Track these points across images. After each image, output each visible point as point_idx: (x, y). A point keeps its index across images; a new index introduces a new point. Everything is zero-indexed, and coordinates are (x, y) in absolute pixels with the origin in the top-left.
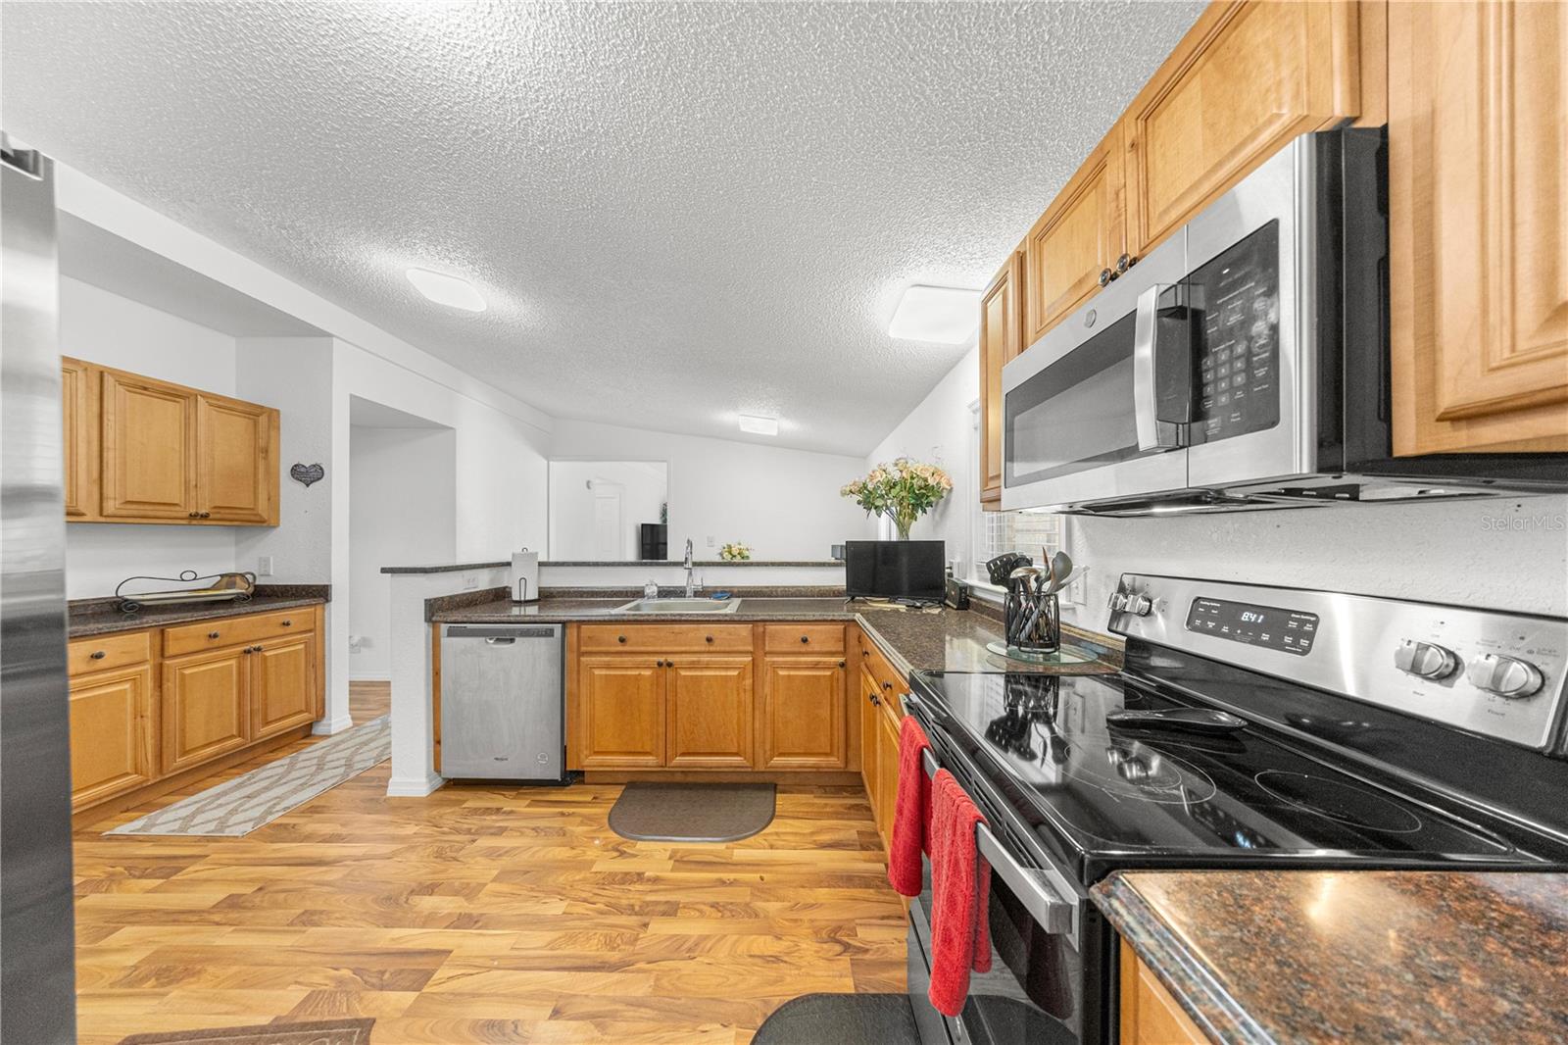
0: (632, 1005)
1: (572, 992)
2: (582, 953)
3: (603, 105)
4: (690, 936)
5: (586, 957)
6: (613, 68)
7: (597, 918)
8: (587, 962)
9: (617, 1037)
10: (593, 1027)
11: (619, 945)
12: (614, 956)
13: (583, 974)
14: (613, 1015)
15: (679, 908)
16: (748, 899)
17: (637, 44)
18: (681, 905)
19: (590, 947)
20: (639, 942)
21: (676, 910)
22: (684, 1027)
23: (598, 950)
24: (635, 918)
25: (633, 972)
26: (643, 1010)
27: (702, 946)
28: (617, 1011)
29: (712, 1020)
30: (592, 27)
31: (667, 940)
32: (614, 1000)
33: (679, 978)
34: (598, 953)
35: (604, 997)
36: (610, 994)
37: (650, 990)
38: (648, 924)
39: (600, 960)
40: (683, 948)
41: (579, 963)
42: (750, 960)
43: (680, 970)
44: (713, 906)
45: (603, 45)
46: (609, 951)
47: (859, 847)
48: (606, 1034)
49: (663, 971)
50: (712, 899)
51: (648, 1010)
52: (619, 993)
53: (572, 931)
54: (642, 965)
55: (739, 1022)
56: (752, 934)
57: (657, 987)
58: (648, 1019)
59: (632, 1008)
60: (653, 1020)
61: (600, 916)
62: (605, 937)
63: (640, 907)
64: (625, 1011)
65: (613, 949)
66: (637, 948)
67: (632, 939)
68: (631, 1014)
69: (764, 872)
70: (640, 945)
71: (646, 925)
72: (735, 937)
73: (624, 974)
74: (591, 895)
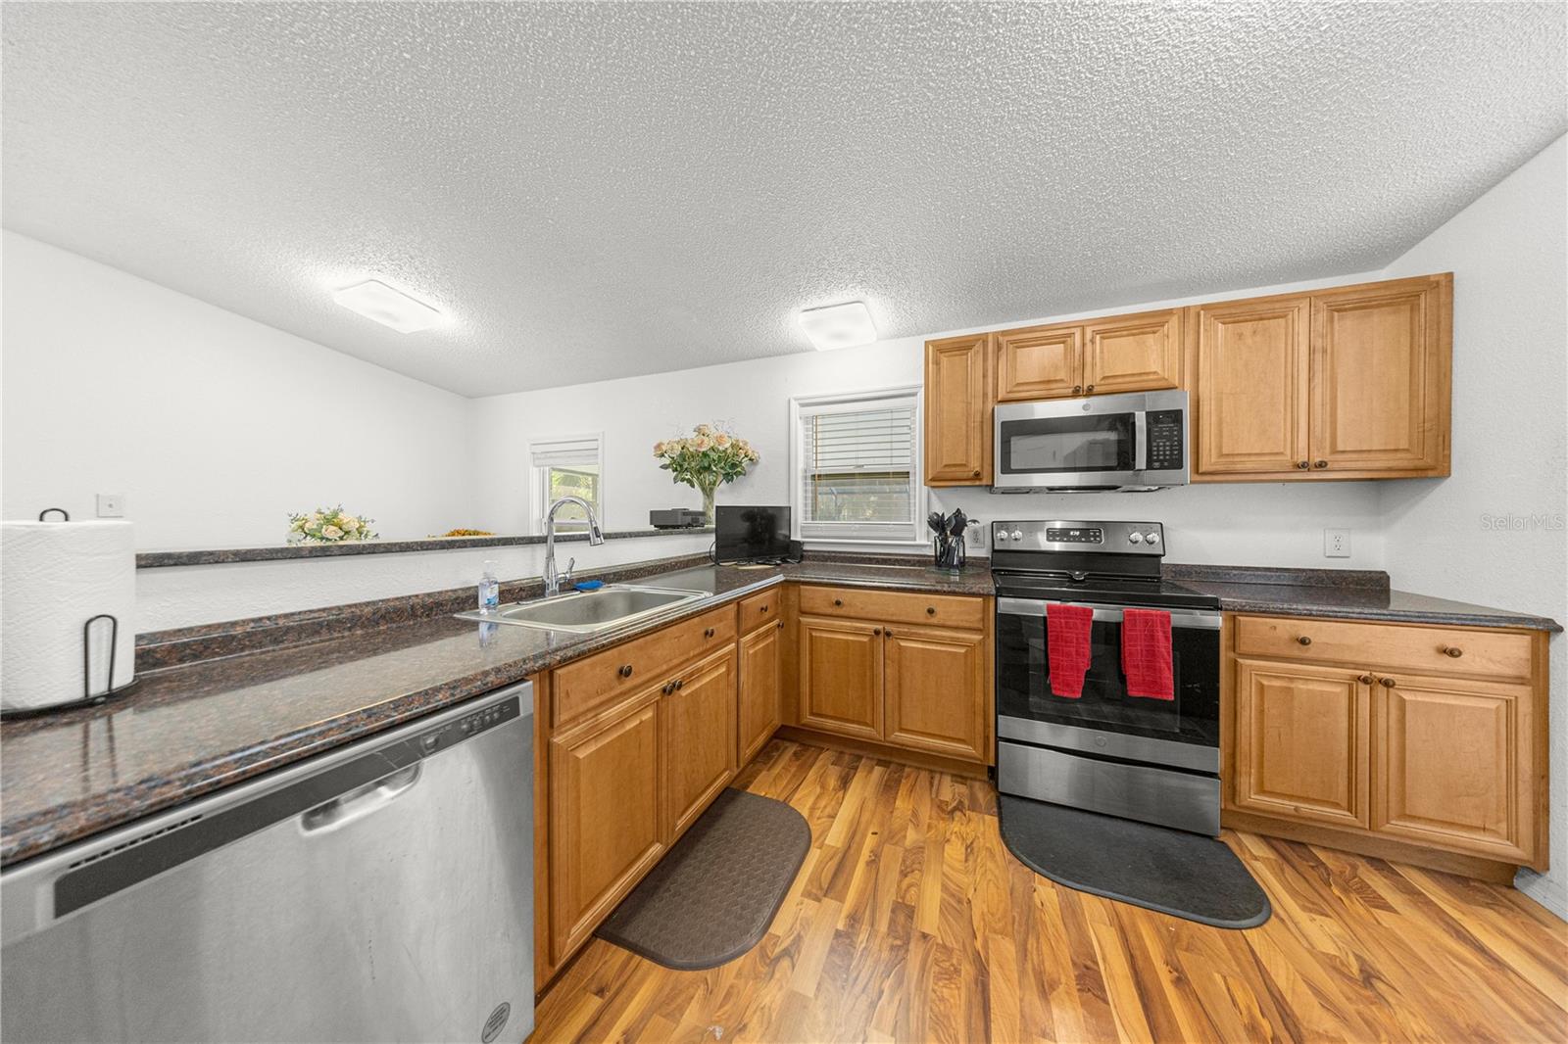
0: (1026, 956)
1: (1019, 1016)
2: (963, 1007)
3: (1026, 36)
4: (943, 900)
5: (970, 1002)
6: (1069, 48)
7: (908, 988)
8: (977, 999)
9: (1061, 971)
10: (1055, 993)
11: (953, 965)
12: (967, 970)
13: (993, 1004)
14: (1039, 974)
15: (903, 903)
16: (900, 851)
17: (1091, 70)
18: (900, 900)
19: (953, 996)
20: (948, 944)
21: (907, 906)
22: (1041, 917)
23: (959, 988)
24: (912, 946)
25: (987, 953)
26: (1029, 946)
27: (954, 892)
28: (1034, 969)
29: (1031, 898)
30: (1113, 28)
31: (947, 921)
32: (1023, 972)
33: (992, 915)
34: (963, 989)
35: (1020, 982)
36: (1016, 976)
37: (1007, 939)
38: (924, 933)
39: (973, 986)
40: (958, 908)
41: (977, 1010)
42: (970, 863)
43: (982, 913)
44: (904, 874)
45: (1093, 38)
46: (960, 976)
47: (852, 771)
48: (1059, 980)
49: (985, 926)
50: (895, 875)
51: (1030, 942)
52: (1014, 966)
53: (928, 1021)
54: (979, 944)
55: (1030, 881)
56: (943, 857)
57: (1003, 933)
58: (1038, 943)
59: (1029, 955)
60: (1038, 939)
61: (905, 984)
62: (940, 980)
63: (896, 938)
64: (1033, 963)
65: (957, 971)
66: (955, 946)
67: (943, 950)
68: (1035, 957)
69: (866, 829)
70: (951, 942)
71: (925, 936)
72: (944, 866)
73: (991, 961)
74: (864, 997)
